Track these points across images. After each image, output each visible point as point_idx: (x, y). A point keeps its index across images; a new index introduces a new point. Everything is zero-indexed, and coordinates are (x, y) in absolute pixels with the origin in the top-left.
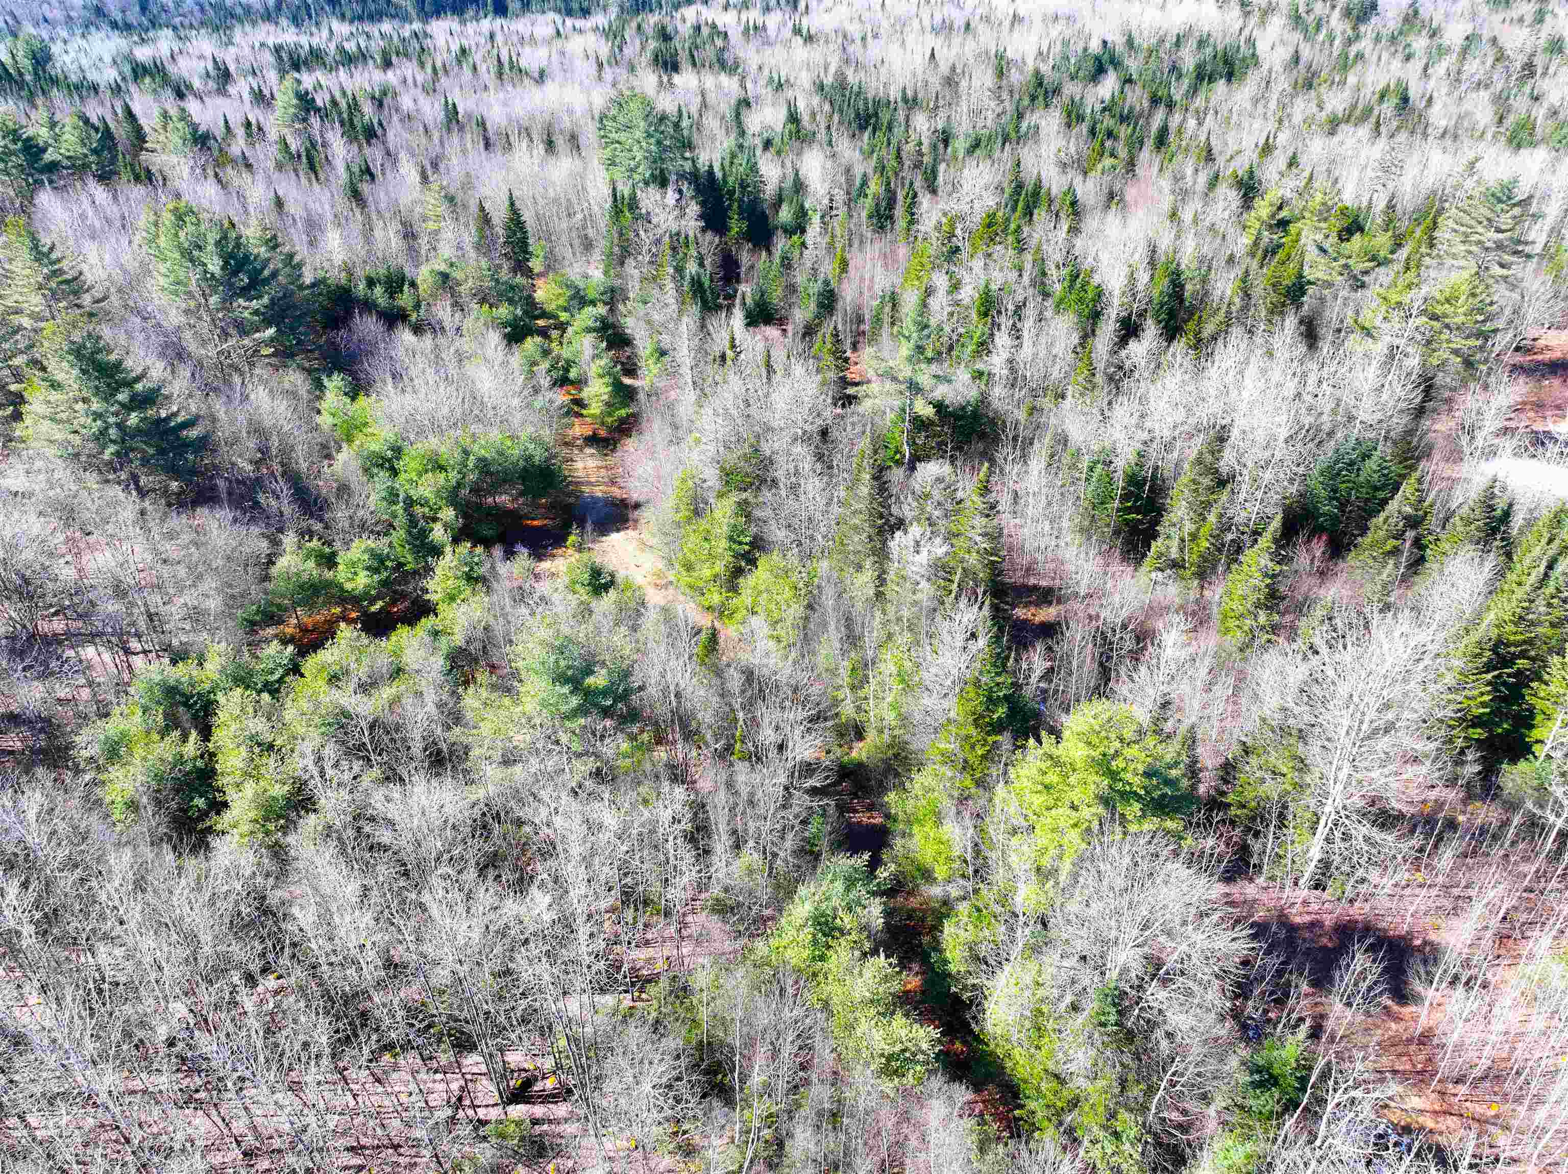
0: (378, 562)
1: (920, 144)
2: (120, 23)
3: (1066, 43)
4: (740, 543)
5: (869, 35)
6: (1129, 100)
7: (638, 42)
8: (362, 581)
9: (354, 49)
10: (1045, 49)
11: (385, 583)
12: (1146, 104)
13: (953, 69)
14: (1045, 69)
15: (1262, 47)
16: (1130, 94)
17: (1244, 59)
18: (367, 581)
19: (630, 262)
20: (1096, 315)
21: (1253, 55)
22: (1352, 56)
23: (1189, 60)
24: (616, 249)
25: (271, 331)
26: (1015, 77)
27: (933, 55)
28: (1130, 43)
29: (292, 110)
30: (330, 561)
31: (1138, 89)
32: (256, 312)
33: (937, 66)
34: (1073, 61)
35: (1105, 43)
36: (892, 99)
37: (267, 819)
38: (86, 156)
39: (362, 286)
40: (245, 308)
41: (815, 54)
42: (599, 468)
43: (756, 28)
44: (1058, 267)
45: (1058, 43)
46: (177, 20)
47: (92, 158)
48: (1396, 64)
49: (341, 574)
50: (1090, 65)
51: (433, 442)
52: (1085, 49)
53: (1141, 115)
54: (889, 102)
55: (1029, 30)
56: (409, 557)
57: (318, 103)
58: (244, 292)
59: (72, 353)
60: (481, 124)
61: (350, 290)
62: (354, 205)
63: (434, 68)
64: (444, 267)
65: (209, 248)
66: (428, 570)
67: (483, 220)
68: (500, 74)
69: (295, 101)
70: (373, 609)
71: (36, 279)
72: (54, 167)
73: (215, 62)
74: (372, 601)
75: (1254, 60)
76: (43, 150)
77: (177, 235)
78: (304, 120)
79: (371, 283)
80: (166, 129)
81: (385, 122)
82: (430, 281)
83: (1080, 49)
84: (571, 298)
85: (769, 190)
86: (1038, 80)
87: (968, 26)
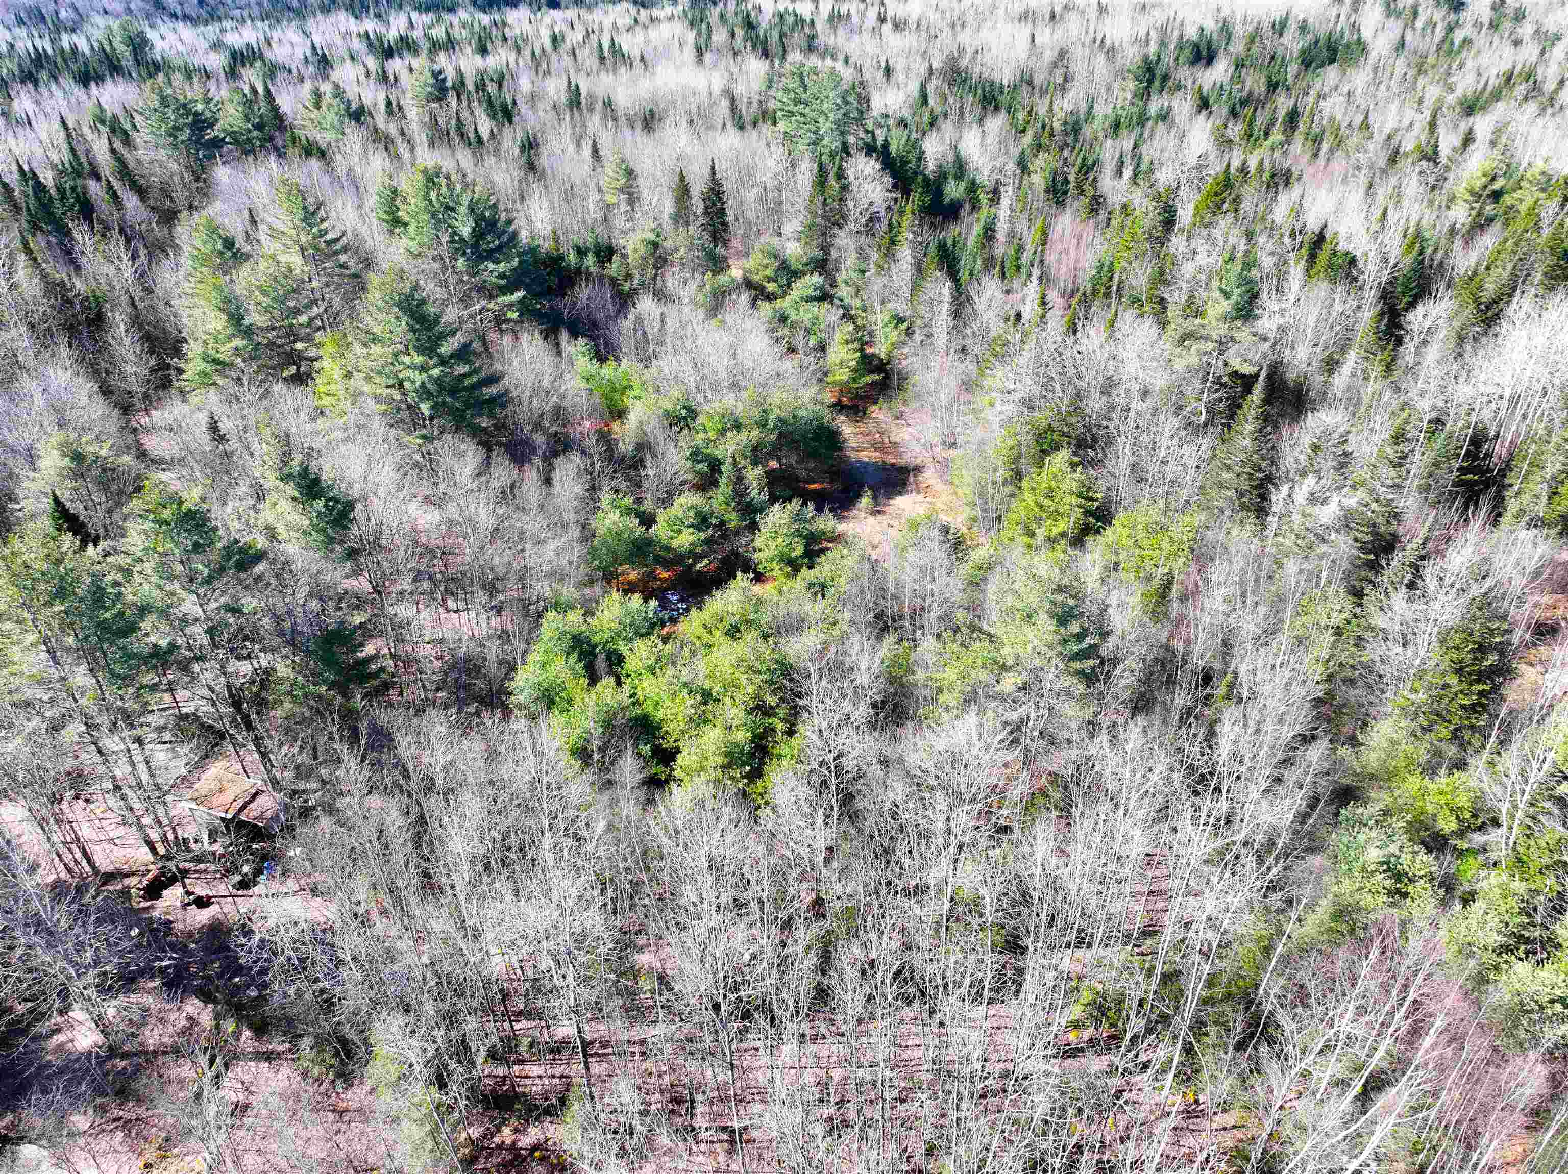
0: (702, 521)
2: (179, 13)
3: (1163, 31)
4: (1092, 499)
8: (685, 539)
9: (444, 35)
10: (1142, 35)
11: (708, 542)
13: (1062, 54)
14: (1151, 55)
15: (1366, 34)
17: (1348, 46)
18: (692, 538)
19: (838, 232)
21: (1359, 39)
22: (1457, 42)
23: (1292, 43)
24: (820, 221)
25: (520, 294)
28: (1225, 29)
29: (429, 89)
30: (648, 520)
32: (502, 276)
33: (1042, 51)
35: (1199, 29)
36: (1005, 82)
37: (729, 766)
38: (250, 131)
39: (572, 257)
40: (493, 271)
42: (856, 434)
45: (1154, 32)
46: (237, 13)
47: (255, 133)
48: (1508, 51)
49: (660, 530)
51: (729, 400)
52: (1182, 36)
53: (1258, 101)
56: (733, 516)
57: (449, 84)
58: (490, 255)
59: (399, 304)
60: (608, 104)
61: (561, 258)
62: (531, 178)
63: (533, 53)
64: (652, 237)
65: (463, 210)
66: (754, 527)
67: (683, 191)
68: (602, 59)
69: (431, 81)
70: (699, 566)
71: (303, 239)
72: (217, 143)
73: (314, 47)
74: (699, 557)
75: (1362, 47)
76: (211, 126)
77: (426, 196)
78: (439, 99)
79: (581, 252)
80: (318, 106)
81: (515, 103)
82: (642, 250)
83: (1176, 35)
84: (778, 268)
85: (931, 167)
86: (1147, 65)
87: (1053, 15)
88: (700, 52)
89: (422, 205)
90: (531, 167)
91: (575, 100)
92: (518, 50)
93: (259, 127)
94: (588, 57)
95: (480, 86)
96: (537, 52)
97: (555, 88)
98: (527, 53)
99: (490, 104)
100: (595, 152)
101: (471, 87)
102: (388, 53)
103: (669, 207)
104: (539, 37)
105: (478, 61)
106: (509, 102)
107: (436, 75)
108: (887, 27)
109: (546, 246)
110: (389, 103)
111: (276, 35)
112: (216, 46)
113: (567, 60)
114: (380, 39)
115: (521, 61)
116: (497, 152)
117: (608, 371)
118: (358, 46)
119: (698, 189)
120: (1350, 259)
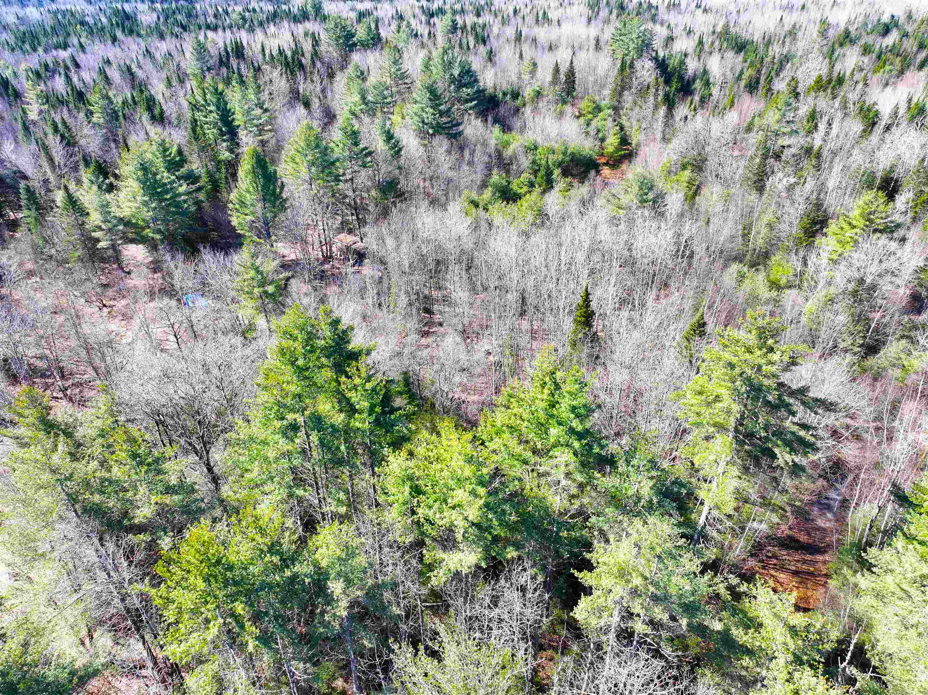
1: (774, 58)
3: (867, 16)
5: (742, 10)
6: (904, 46)
7: (607, 10)
10: (853, 18)
12: (915, 49)
13: (794, 26)
14: (852, 29)
16: (905, 42)
19: (626, 93)
20: (874, 124)
24: (619, 88)
25: (474, 104)
26: (831, 33)
27: (781, 19)
28: (909, 17)
29: (449, 28)
30: (510, 183)
31: (911, 40)
32: (468, 95)
33: (783, 26)
34: (870, 26)
35: (893, 16)
36: (755, 40)
39: (500, 95)
40: (465, 92)
41: (710, 18)
43: (674, 4)
44: (854, 104)
45: (862, 16)
50: (881, 28)
52: (879, 20)
53: (911, 53)
54: (753, 42)
55: (844, 9)
56: (544, 183)
57: (459, 26)
58: (466, 85)
59: (427, 88)
60: (534, 40)
61: (496, 96)
62: (489, 64)
63: (503, 17)
64: (538, 89)
65: (457, 64)
67: (557, 70)
68: (537, 21)
69: (451, 24)
71: (393, 70)
72: (354, 45)
73: (397, 11)
76: (353, 36)
77: (442, 59)
78: (453, 33)
79: (505, 94)
80: (398, 32)
81: (488, 36)
82: (532, 94)
83: (876, 19)
84: (594, 108)
85: (690, 72)
86: (847, 34)
87: (803, 7)
88: (589, 20)
89: (441, 62)
90: (490, 60)
91: (519, 37)
92: (496, 16)
93: (372, 39)
94: (531, 19)
95: (473, 28)
96: (505, 16)
97: (510, 32)
98: (500, 18)
99: (477, 35)
100: (521, 56)
101: (469, 28)
102: (432, 15)
103: (549, 78)
104: (507, 9)
105: (475, 19)
106: (486, 35)
107: (453, 21)
108: (700, 11)
109: (490, 91)
110: (430, 33)
111: (379, 6)
112: (353, 9)
113: (520, 20)
114: (429, 9)
115: (496, 21)
116: (476, 54)
117: (506, 137)
118: (418, 11)
119: (564, 69)
120: (877, 114)
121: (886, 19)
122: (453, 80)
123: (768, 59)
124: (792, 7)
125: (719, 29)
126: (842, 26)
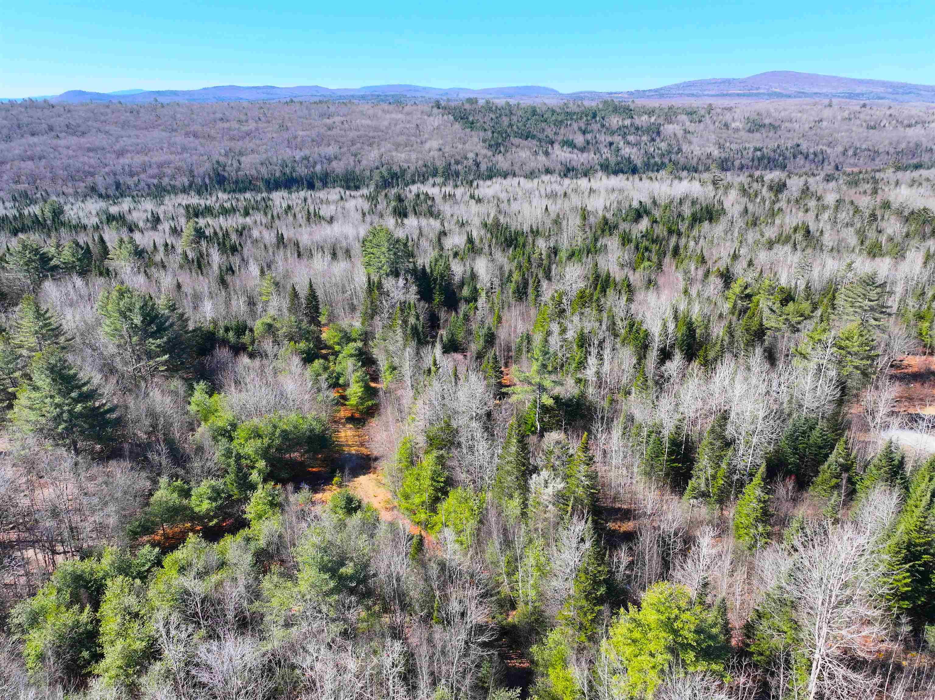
0: (216, 494)
1: (541, 254)
2: (104, 195)
3: (619, 203)
4: (438, 482)
5: (512, 199)
6: (656, 231)
7: (385, 202)
8: (205, 506)
9: (229, 206)
10: (608, 206)
11: (219, 508)
12: (666, 234)
13: (558, 216)
14: (609, 216)
15: (727, 205)
16: (656, 228)
17: (717, 211)
18: (209, 506)
19: (377, 318)
20: (646, 347)
21: (723, 209)
22: (776, 210)
23: (687, 211)
24: (369, 311)
25: (166, 357)
26: (592, 220)
27: (547, 209)
28: (655, 203)
29: (192, 237)
30: (186, 493)
31: (661, 226)
33: (549, 214)
34: (624, 212)
35: (641, 202)
36: (525, 231)
37: (128, 666)
38: (74, 262)
39: (222, 331)
40: (153, 344)
41: (482, 209)
42: (354, 436)
43: (450, 195)
44: (622, 320)
45: (615, 203)
46: (135, 193)
47: (77, 263)
48: (801, 214)
49: (193, 502)
50: (633, 214)
51: (256, 421)
52: (630, 206)
53: (663, 240)
54: (523, 233)
55: (599, 195)
56: (236, 491)
64: (270, 321)
65: (137, 311)
66: (247, 499)
67: (294, 295)
69: (193, 233)
70: (211, 524)
71: (34, 329)
72: (54, 269)
74: (211, 519)
75: (723, 211)
76: (51, 259)
77: (119, 303)
78: (198, 243)
79: (227, 330)
80: (120, 248)
83: (627, 205)
84: (342, 338)
85: (457, 279)
86: (605, 221)
87: (565, 194)
92: (264, 215)
97: (270, 236)
105: (238, 220)
108: (474, 201)
109: (207, 327)
117: (211, 401)
119: (303, 294)
120: (647, 334)
121: (635, 204)
122: (134, 328)
123: (536, 256)
124: (556, 195)
125: (490, 221)
126: (600, 213)
